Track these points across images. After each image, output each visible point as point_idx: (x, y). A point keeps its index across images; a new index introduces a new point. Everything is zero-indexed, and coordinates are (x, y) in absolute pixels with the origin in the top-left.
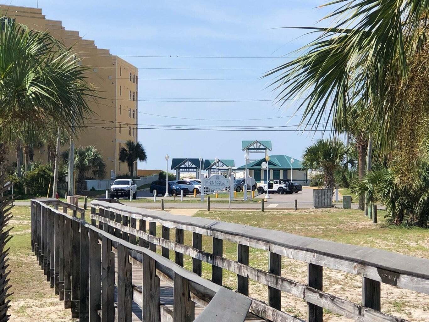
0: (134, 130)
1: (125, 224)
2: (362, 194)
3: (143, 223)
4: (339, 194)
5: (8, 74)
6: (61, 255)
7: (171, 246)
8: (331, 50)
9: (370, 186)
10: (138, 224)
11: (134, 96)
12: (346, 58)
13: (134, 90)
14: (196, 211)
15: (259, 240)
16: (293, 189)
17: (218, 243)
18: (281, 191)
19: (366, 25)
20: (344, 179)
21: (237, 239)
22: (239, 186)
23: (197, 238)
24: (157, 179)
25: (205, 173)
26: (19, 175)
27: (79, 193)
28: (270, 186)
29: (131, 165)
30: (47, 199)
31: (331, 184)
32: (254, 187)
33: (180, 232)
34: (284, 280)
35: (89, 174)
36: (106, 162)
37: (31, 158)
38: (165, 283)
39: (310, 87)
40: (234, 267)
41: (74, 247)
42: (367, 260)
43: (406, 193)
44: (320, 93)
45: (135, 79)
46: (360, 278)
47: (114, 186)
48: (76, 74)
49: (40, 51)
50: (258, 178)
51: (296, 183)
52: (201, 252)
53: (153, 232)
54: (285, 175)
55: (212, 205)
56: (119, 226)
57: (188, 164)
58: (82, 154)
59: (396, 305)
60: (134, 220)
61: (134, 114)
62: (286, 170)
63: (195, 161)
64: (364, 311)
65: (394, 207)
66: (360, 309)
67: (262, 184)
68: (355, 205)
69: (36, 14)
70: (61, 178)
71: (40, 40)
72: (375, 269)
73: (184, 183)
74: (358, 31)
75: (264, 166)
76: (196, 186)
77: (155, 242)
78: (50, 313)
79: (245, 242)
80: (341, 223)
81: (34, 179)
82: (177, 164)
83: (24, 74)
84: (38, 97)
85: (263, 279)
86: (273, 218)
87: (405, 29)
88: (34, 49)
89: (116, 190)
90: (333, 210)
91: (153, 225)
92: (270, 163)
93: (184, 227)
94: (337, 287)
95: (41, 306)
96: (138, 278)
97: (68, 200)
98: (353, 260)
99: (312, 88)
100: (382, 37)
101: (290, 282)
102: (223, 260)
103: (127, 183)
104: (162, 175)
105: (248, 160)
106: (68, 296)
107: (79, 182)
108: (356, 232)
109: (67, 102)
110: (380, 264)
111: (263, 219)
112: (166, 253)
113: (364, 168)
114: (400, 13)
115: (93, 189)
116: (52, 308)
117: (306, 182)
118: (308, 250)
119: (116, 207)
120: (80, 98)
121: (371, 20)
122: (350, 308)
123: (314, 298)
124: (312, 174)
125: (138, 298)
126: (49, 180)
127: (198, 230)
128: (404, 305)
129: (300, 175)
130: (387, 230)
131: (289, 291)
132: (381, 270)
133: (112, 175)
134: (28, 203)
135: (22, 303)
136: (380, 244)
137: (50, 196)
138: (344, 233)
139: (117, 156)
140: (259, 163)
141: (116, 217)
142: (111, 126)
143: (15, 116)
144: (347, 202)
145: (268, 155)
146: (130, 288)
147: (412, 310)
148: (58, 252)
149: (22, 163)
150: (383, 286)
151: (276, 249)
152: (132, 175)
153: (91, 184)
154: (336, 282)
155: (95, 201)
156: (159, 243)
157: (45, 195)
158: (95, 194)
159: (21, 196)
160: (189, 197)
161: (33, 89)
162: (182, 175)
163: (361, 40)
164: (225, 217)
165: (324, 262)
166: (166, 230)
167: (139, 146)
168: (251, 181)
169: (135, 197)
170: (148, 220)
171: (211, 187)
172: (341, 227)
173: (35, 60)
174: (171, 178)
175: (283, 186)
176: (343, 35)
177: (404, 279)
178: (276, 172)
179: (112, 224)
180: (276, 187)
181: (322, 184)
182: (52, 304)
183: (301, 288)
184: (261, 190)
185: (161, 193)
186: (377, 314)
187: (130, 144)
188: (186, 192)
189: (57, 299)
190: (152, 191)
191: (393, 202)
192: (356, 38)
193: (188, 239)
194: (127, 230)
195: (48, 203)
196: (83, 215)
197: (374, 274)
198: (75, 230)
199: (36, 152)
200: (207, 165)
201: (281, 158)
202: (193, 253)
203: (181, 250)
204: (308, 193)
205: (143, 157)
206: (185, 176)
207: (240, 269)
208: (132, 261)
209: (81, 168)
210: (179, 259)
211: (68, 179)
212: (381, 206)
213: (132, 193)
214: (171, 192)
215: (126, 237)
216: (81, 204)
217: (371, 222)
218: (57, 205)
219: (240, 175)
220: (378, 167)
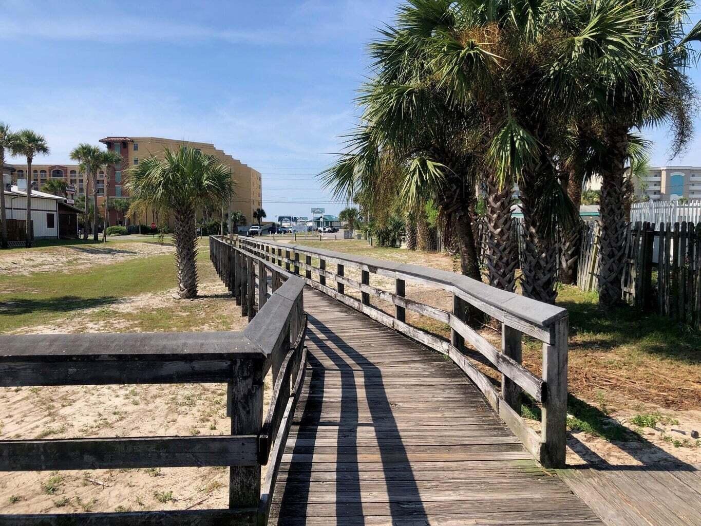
0: (260, 203)
1: (255, 247)
2: (366, 232)
3: (263, 246)
4: (355, 233)
5: (194, 175)
6: (223, 262)
7: (276, 257)
8: (345, 164)
9: (369, 229)
10: (261, 247)
11: (260, 187)
12: (352, 168)
13: (259, 184)
14: (289, 241)
15: (315, 253)
16: (335, 230)
17: (297, 255)
18: (329, 231)
19: (362, 152)
20: (358, 226)
21: (305, 253)
22: (310, 229)
23: (288, 253)
24: (271, 226)
25: (294, 223)
26: (205, 224)
27: (234, 233)
28: (324, 229)
29: (259, 220)
30: (218, 235)
31: (352, 228)
32: (317, 229)
33: (280, 251)
34: (326, 272)
35: (239, 224)
36: (247, 218)
37: (210, 216)
38: (269, 274)
39: (336, 182)
40: (304, 266)
41: (229, 258)
42: (363, 262)
43: (385, 232)
44: (341, 184)
45: (260, 179)
46: (361, 270)
47: (251, 230)
48: (227, 176)
49: (209, 164)
50: (318, 225)
51: (336, 228)
52: (289, 259)
53: (267, 250)
54: (331, 224)
55: (297, 238)
56: (252, 248)
57: (286, 219)
58: (235, 214)
59: (379, 282)
60: (259, 245)
61: (260, 195)
62: (331, 222)
63: (289, 218)
64: (362, 285)
65: (379, 238)
66: (360, 284)
67: (320, 228)
68: (363, 238)
69: (211, 146)
70: (225, 225)
71: (209, 159)
72: (367, 266)
73: (285, 228)
74: (358, 155)
75: (322, 220)
76: (290, 229)
77: (268, 255)
78: (218, 289)
79: (309, 255)
80: (356, 246)
81: (212, 226)
82: (281, 219)
83: (202, 175)
84: (209, 186)
85: (317, 271)
86: (325, 244)
87: (380, 155)
88: (206, 163)
89: (252, 231)
90: (353, 240)
91: (267, 247)
92: (324, 219)
93: (281, 248)
94: (353, 275)
95: (214, 286)
96: (257, 272)
97: (228, 236)
98: (357, 262)
99: (338, 182)
100: (369, 158)
101: (329, 273)
102: (299, 263)
103: (257, 228)
104: (274, 224)
105: (314, 217)
106: (227, 281)
107: (234, 227)
108: (363, 250)
109: (224, 189)
110: (369, 264)
111: (320, 244)
112: (273, 261)
113: (367, 221)
114: (378, 146)
115: (241, 231)
116: (219, 287)
117: (341, 227)
118: (337, 258)
119: (250, 239)
120: (230, 187)
121: (364, 150)
122: (356, 284)
123: (340, 280)
124: (344, 223)
125: (257, 281)
126: (219, 227)
127: (288, 249)
128: (383, 282)
129: (338, 224)
130: (376, 249)
131: (329, 277)
132: (369, 266)
133: (250, 224)
134: (208, 237)
135: (205, 285)
136: (373, 255)
137: (220, 234)
138: (358, 250)
139: (252, 216)
140: (319, 219)
141: (251, 244)
142: (249, 201)
143: (198, 195)
144: (359, 237)
145: (323, 215)
146: (254, 276)
147: (386, 285)
148: (222, 261)
149: (206, 219)
150: (371, 274)
151: (323, 258)
152: (260, 224)
153: (240, 229)
154: (352, 272)
155: (241, 237)
156: (270, 256)
157: (217, 234)
158: (242, 233)
159: (205, 233)
160: (287, 234)
161: (207, 182)
162: (283, 224)
163: (360, 159)
164: (302, 244)
165: (344, 263)
166: (273, 249)
167: (262, 210)
168: (315, 226)
169: (261, 234)
170: (265, 245)
171: (297, 230)
172: (356, 247)
173: (207, 168)
174: (278, 226)
175: (330, 229)
176: (351, 157)
177: (379, 270)
178: (327, 223)
179: (249, 247)
180: (327, 230)
181: (347, 228)
182: (219, 285)
183: (334, 275)
184: (320, 231)
185: (273, 232)
186: (368, 286)
187: (258, 210)
188: (285, 232)
189: (221, 283)
190: (269, 232)
191: (379, 236)
192: (358, 158)
193: (284, 254)
194: (256, 250)
195: (218, 237)
196: (235, 243)
197: (366, 269)
198: (229, 250)
199: (213, 214)
200: (295, 220)
201: (329, 216)
202: (286, 260)
203: (280, 259)
204: (341, 232)
205: (265, 216)
206: (285, 224)
207: (307, 267)
208: (254, 264)
209: (235, 221)
210: (280, 263)
211: (228, 226)
212: (375, 238)
213: (259, 233)
214: (278, 232)
215: (255, 253)
216: (235, 238)
217: (370, 245)
218: (223, 238)
219: (310, 224)
220: (373, 220)
